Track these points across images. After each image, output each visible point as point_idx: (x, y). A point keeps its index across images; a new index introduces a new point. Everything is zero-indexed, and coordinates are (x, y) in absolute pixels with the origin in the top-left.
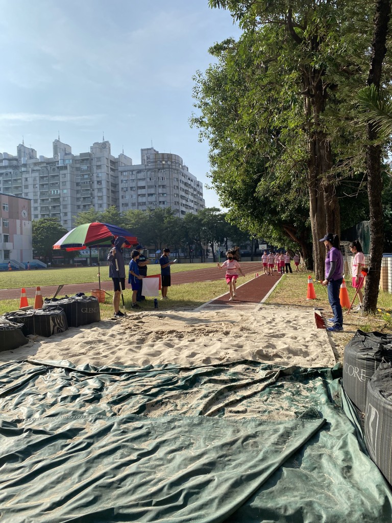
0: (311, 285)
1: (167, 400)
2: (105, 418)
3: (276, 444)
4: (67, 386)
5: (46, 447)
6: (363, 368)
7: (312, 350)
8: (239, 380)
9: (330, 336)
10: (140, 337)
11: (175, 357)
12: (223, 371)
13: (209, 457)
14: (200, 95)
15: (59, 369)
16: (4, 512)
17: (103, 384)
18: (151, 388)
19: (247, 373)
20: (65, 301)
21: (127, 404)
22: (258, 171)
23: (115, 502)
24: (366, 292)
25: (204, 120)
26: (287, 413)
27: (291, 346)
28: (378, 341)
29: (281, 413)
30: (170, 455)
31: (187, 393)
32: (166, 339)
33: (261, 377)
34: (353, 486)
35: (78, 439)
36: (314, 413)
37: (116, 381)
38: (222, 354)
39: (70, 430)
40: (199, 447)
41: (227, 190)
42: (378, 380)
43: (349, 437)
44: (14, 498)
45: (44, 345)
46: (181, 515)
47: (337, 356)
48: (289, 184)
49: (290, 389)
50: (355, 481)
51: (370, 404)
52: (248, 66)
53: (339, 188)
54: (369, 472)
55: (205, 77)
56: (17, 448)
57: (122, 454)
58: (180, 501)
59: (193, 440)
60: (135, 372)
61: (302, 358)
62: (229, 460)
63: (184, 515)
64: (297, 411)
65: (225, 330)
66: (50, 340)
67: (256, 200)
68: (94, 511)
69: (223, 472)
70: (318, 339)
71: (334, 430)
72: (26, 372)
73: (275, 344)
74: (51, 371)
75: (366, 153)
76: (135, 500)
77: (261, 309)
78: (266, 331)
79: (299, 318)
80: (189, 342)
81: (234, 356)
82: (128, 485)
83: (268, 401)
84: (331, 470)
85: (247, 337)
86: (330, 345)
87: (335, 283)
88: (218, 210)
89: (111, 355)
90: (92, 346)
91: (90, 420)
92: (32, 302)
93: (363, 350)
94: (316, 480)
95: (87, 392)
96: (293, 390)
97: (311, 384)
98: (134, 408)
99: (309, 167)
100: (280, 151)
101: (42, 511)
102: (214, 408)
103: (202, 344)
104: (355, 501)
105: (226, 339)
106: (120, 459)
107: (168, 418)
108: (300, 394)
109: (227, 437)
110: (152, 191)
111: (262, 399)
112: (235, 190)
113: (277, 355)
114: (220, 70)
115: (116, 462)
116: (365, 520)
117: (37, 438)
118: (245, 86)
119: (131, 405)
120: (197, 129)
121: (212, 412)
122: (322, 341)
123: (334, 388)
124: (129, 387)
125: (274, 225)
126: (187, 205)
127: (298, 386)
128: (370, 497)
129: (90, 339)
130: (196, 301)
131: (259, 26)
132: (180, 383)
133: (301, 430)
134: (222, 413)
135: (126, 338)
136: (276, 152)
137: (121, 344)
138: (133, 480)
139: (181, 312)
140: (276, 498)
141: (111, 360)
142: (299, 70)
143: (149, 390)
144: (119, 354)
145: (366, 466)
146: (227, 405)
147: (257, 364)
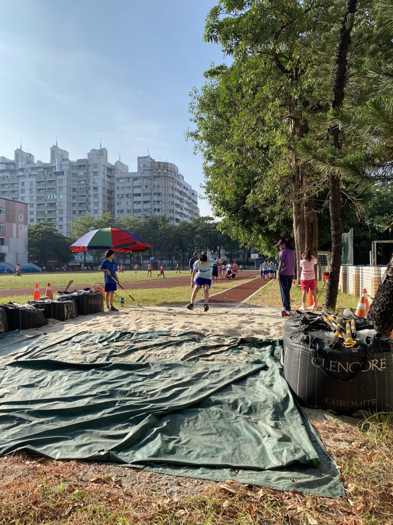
7: (271, 332)
13: (187, 380)
14: (196, 111)
20: (75, 294)
24: (327, 292)
25: (199, 133)
26: (241, 361)
33: (228, 344)
34: (271, 391)
36: (260, 361)
40: (182, 375)
41: (219, 201)
43: (276, 371)
48: (275, 198)
49: (247, 351)
50: (273, 389)
52: (237, 91)
54: (282, 385)
55: (201, 94)
61: (262, 335)
62: (199, 382)
64: (248, 361)
66: (65, 322)
67: (246, 210)
71: (269, 370)
73: (244, 326)
83: (230, 356)
84: (261, 386)
88: (212, 219)
94: (251, 390)
97: (263, 349)
99: (293, 182)
102: (192, 357)
104: (270, 397)
108: (253, 354)
109: (200, 371)
110: (148, 198)
111: (225, 354)
118: (235, 109)
120: (192, 143)
121: (190, 359)
123: (277, 350)
125: (263, 235)
126: (182, 213)
134: (197, 360)
140: (224, 396)
142: (282, 98)
145: (281, 382)
146: (201, 356)
147: (227, 337)
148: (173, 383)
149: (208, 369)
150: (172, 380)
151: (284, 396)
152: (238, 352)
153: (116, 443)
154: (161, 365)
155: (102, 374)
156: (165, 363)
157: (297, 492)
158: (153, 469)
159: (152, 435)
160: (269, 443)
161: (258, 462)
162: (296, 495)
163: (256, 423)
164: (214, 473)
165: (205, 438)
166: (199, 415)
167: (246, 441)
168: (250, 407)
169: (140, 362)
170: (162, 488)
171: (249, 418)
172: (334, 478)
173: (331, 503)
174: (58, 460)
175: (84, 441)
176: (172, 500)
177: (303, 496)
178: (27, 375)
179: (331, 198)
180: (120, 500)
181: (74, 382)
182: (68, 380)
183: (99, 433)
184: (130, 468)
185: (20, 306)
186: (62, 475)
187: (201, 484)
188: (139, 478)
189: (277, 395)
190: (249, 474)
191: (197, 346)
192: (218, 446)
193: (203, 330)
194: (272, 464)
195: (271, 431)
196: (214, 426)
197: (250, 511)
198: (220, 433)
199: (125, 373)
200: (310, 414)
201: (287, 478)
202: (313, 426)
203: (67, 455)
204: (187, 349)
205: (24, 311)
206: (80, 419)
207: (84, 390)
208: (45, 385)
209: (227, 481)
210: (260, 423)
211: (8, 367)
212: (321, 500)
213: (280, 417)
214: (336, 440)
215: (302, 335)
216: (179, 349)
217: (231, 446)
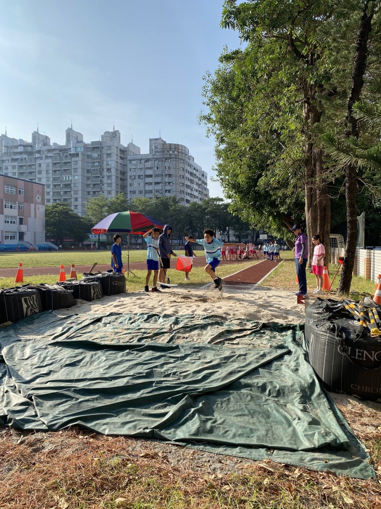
6: (316, 319)
13: (216, 363)
14: (209, 94)
19: (241, 325)
24: (341, 277)
25: (211, 117)
26: (265, 346)
28: (327, 303)
29: (261, 345)
30: (193, 361)
33: (250, 328)
34: (297, 376)
36: (283, 346)
40: (210, 358)
41: (230, 183)
43: (301, 355)
48: (287, 181)
50: (299, 374)
52: (253, 76)
54: (307, 369)
55: (214, 77)
61: (282, 320)
62: (228, 365)
64: (271, 345)
71: (293, 354)
77: (256, 289)
83: (253, 340)
84: (287, 370)
88: (222, 200)
93: (317, 308)
94: (277, 374)
96: (271, 335)
97: (284, 333)
99: (306, 165)
102: (218, 341)
104: (296, 381)
108: (276, 338)
109: (228, 354)
110: (159, 180)
111: (249, 338)
114: (228, 71)
118: (250, 94)
120: (205, 126)
121: (216, 343)
123: (298, 335)
125: (274, 218)
126: (192, 194)
127: (275, 334)
130: (201, 281)
133: (274, 353)
134: (223, 343)
136: (275, 153)
140: (252, 380)
142: (297, 84)
146: (226, 340)
147: (248, 321)
148: (203, 365)
149: (235, 353)
150: (202, 362)
151: (310, 381)
152: (261, 337)
153: (157, 421)
154: (190, 348)
155: (136, 354)
156: (194, 346)
157: (331, 473)
158: (195, 447)
159: (190, 415)
160: (300, 425)
161: (290, 444)
162: (330, 475)
163: (285, 406)
164: (251, 452)
165: (239, 419)
166: (231, 396)
167: (277, 423)
168: (279, 390)
169: (171, 344)
170: (205, 464)
171: (278, 401)
172: (364, 461)
173: (363, 484)
174: (108, 435)
175: (128, 419)
176: (216, 476)
177: (336, 476)
178: (67, 354)
179: (347, 185)
180: (169, 475)
181: (112, 362)
182: (106, 360)
183: (141, 411)
184: (174, 445)
185: (51, 287)
186: (113, 450)
187: (240, 462)
188: (183, 455)
189: (304, 380)
190: (284, 454)
191: (221, 329)
192: (251, 427)
193: (225, 313)
194: (305, 445)
195: (300, 414)
196: (246, 407)
197: (290, 489)
198: (252, 414)
199: (158, 354)
200: (335, 398)
201: (319, 459)
202: (340, 410)
203: (114, 431)
204: (212, 333)
205: (55, 293)
206: (121, 398)
207: (122, 370)
208: (85, 364)
209: (264, 460)
210: (289, 406)
211: (49, 346)
212: (353, 481)
213: (307, 401)
214: (363, 424)
215: (328, 324)
216: (204, 332)
217: (264, 428)
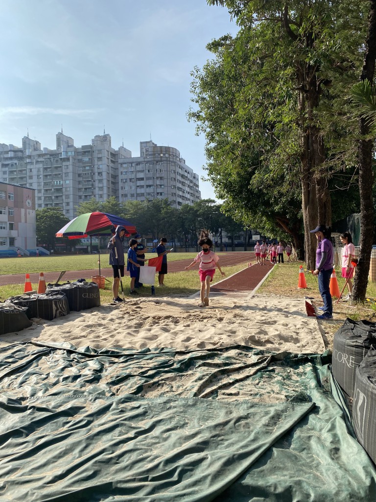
0: (302, 275)
1: (164, 382)
2: (104, 398)
3: (267, 425)
4: (69, 367)
5: (49, 424)
6: (352, 355)
7: (302, 337)
8: (232, 364)
9: (319, 324)
10: (138, 321)
11: (172, 341)
12: (217, 355)
13: (203, 437)
14: (198, 90)
15: (61, 350)
16: (9, 484)
17: (102, 365)
18: (148, 370)
19: (240, 357)
20: (67, 287)
21: (125, 385)
22: (253, 164)
23: (114, 477)
24: (355, 282)
25: (201, 114)
26: (278, 396)
27: (282, 332)
28: (366, 329)
29: (272, 396)
30: (166, 434)
31: (182, 376)
32: (162, 323)
33: (253, 362)
34: (341, 467)
35: (78, 417)
36: (304, 396)
37: (114, 363)
38: (216, 339)
39: (71, 409)
40: (193, 427)
41: (222, 183)
42: (367, 366)
43: (337, 420)
44: (19, 471)
45: (47, 328)
46: (175, 491)
47: (326, 343)
48: (283, 177)
49: (281, 374)
50: (343, 462)
51: (358, 389)
52: (244, 62)
53: (330, 181)
54: (356, 454)
55: (203, 73)
56: (21, 424)
57: (120, 432)
58: (175, 477)
59: (188, 420)
60: (133, 355)
61: (293, 344)
62: (222, 440)
63: (178, 491)
64: (287, 394)
65: (219, 316)
66: (52, 323)
67: (250, 192)
68: (93, 485)
69: (216, 451)
70: (307, 327)
71: (322, 413)
72: (30, 353)
73: (267, 330)
74: (54, 353)
75: (358, 147)
76: (133, 475)
77: (254, 297)
78: (259, 318)
79: (290, 306)
80: (184, 328)
81: (228, 341)
82: (126, 461)
83: (259, 385)
84: (320, 452)
85: (240, 323)
86: (320, 333)
87: (326, 273)
88: (214, 201)
89: (110, 339)
90: (93, 329)
91: (90, 399)
92: (35, 287)
93: (352, 338)
94: (305, 460)
95: (88, 373)
96: (284, 374)
97: (301, 369)
98: (132, 389)
99: (302, 160)
100: (274, 144)
101: (45, 484)
102: (208, 390)
103: (196, 329)
104: (342, 482)
105: (220, 325)
106: (118, 436)
107: (164, 399)
108: (291, 379)
109: (220, 418)
110: (150, 182)
111: (253, 382)
112: (230, 182)
113: (268, 341)
114: (217, 66)
115: (114, 439)
116: (352, 499)
117: (41, 415)
118: (241, 82)
119: (129, 385)
120: (194, 123)
121: (206, 394)
122: (312, 328)
123: (323, 373)
124: (127, 369)
125: (268, 216)
126: (184, 197)
127: (289, 371)
128: (357, 478)
129: (90, 323)
130: (191, 288)
131: (256, 22)
132: (176, 366)
133: (291, 412)
134: (216, 395)
135: (125, 323)
136: (270, 146)
137: (119, 328)
138: (131, 456)
139: (177, 299)
140: (266, 476)
141: (111, 343)
142: (294, 66)
143: (146, 372)
144: (118, 337)
145: (353, 448)
146: (220, 388)
147: (249, 349)
179: (361, 172)
